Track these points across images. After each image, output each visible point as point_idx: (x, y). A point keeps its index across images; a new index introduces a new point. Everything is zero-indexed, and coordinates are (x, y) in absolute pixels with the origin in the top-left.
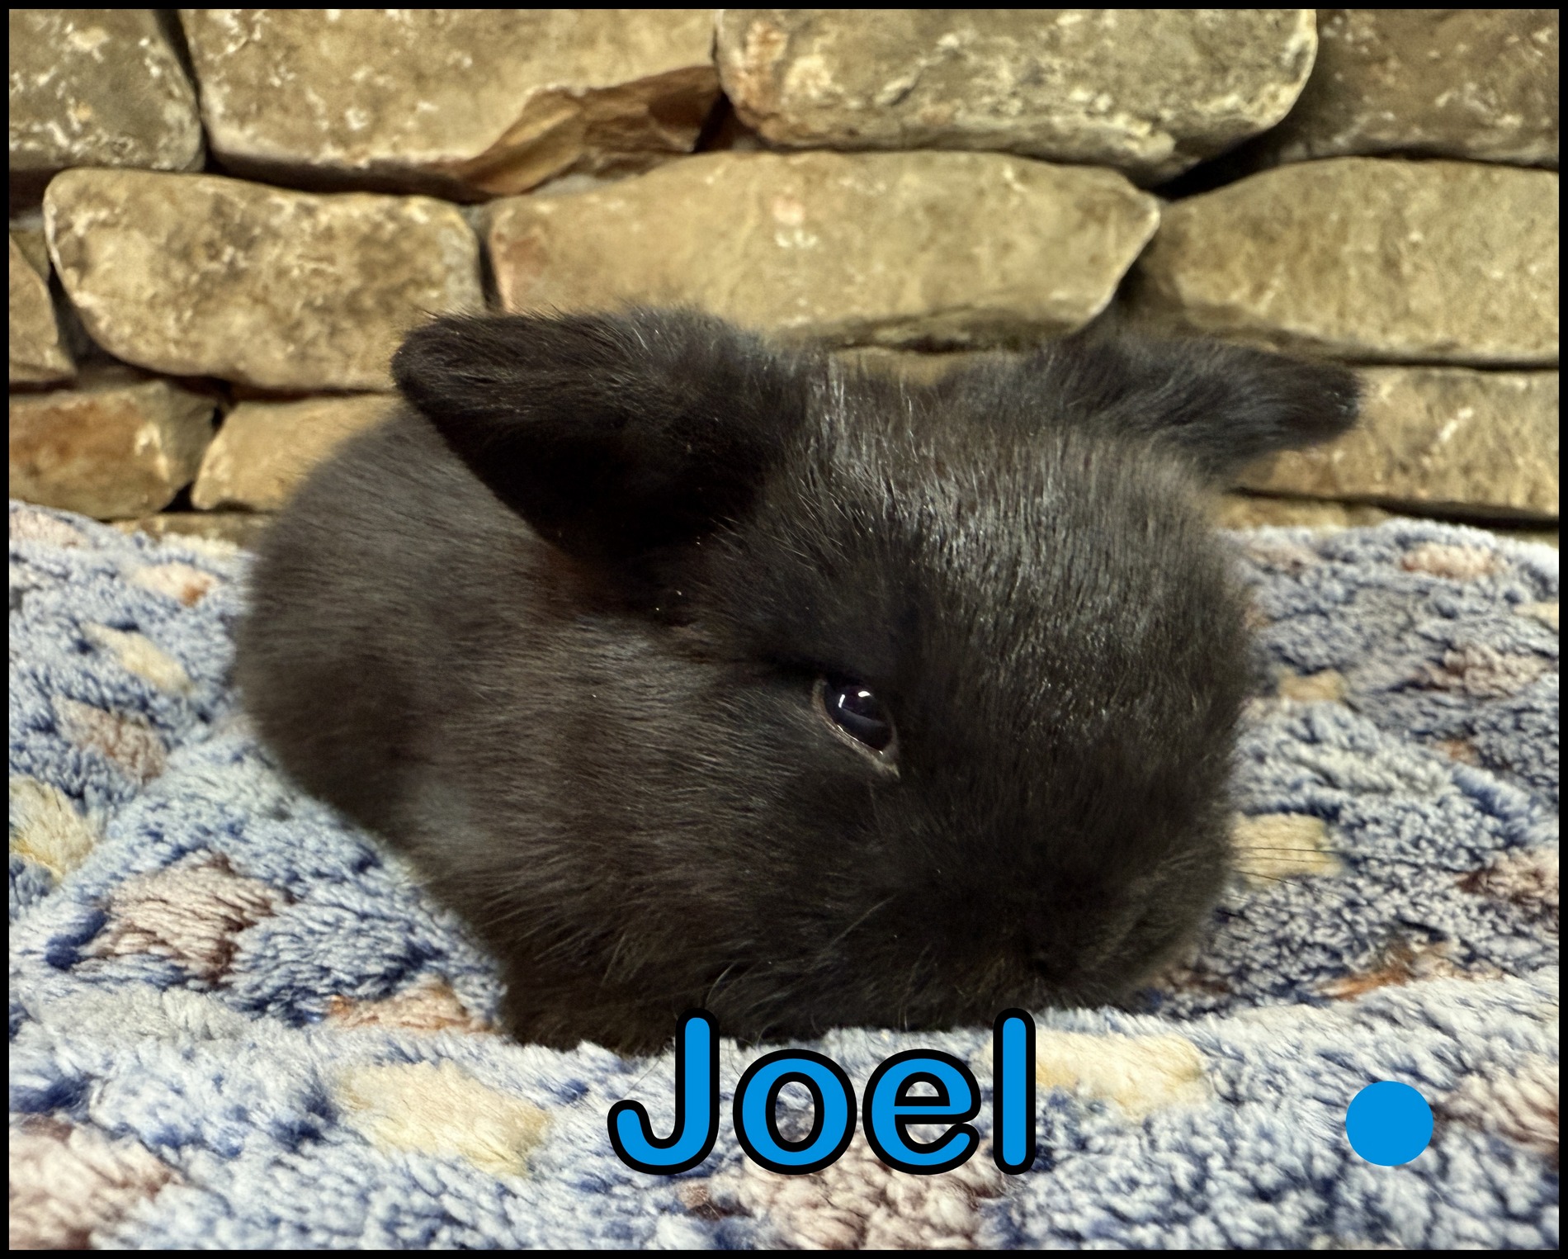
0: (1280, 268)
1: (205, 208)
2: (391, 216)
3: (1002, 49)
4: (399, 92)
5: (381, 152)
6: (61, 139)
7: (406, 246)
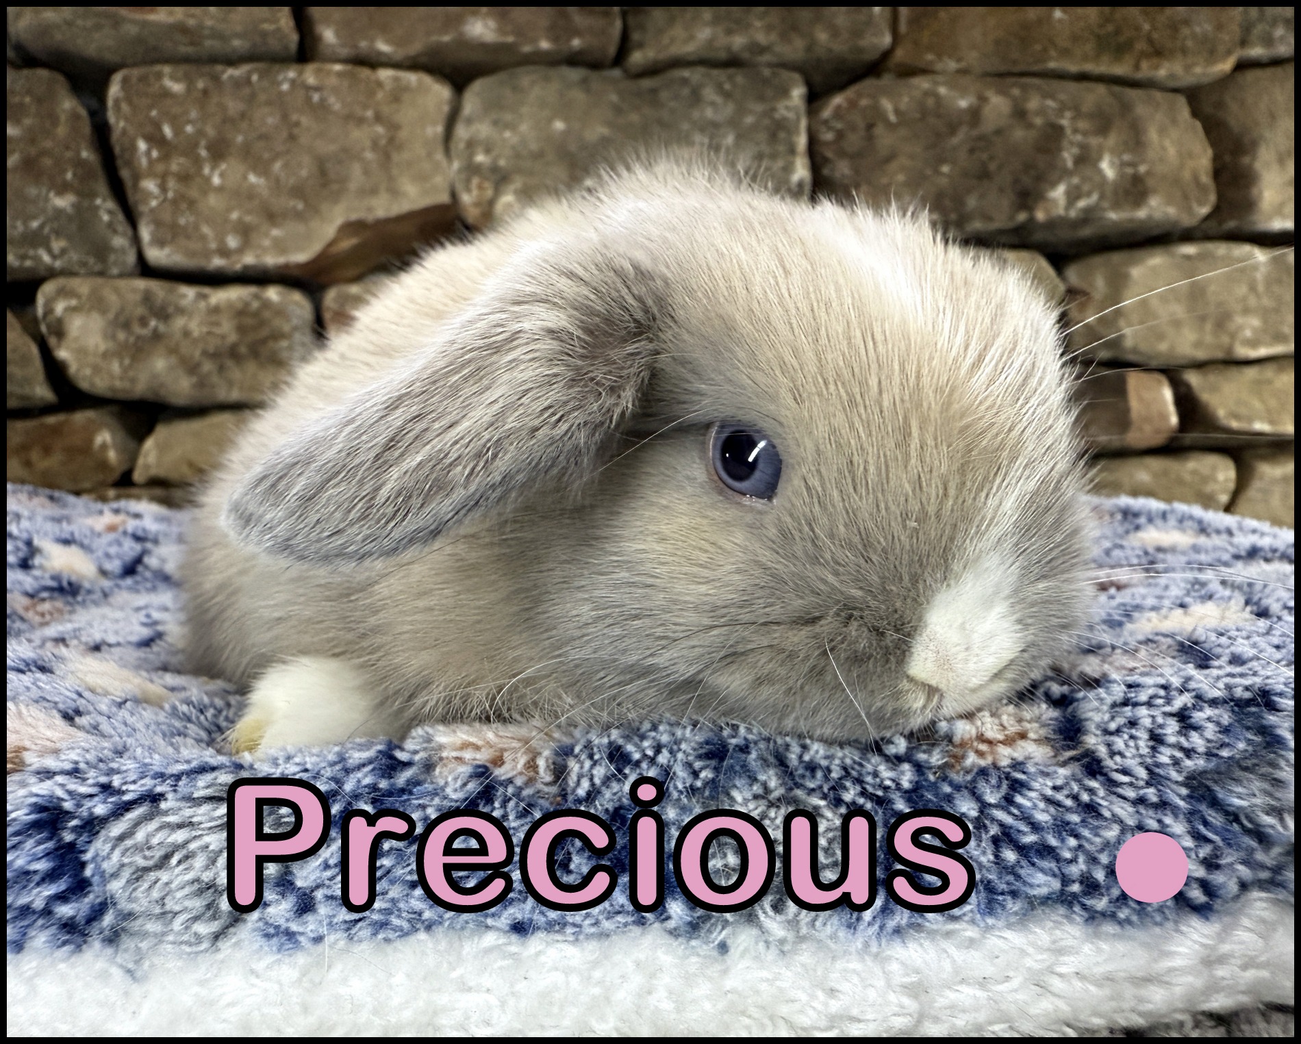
1: (138, 297)
2: (256, 297)
4: (259, 225)
5: (249, 259)
6: (46, 258)
7: (267, 314)
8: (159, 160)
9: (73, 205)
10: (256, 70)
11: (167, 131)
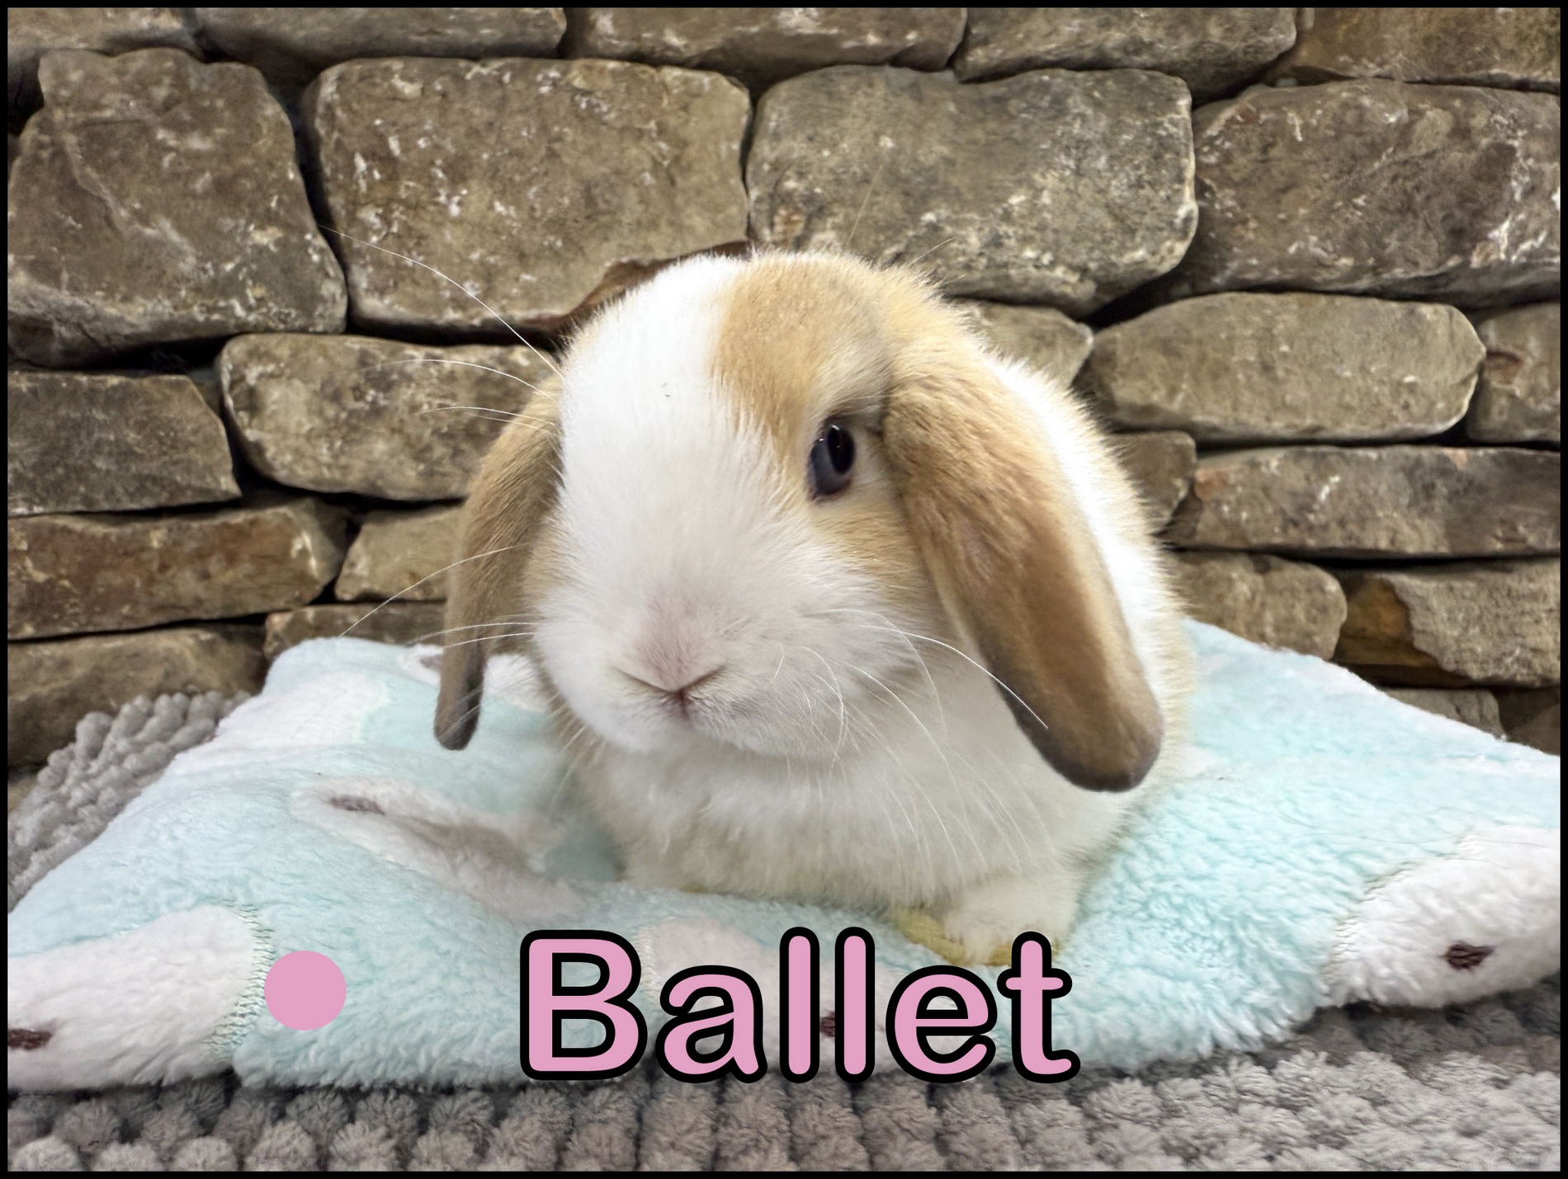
0: (1186, 375)
1: (352, 361)
2: (502, 361)
3: (971, 222)
4: (506, 267)
5: (492, 313)
6: (239, 311)
7: (514, 382)
8: (382, 182)
9: (278, 243)
10: (511, 67)
11: (394, 145)
